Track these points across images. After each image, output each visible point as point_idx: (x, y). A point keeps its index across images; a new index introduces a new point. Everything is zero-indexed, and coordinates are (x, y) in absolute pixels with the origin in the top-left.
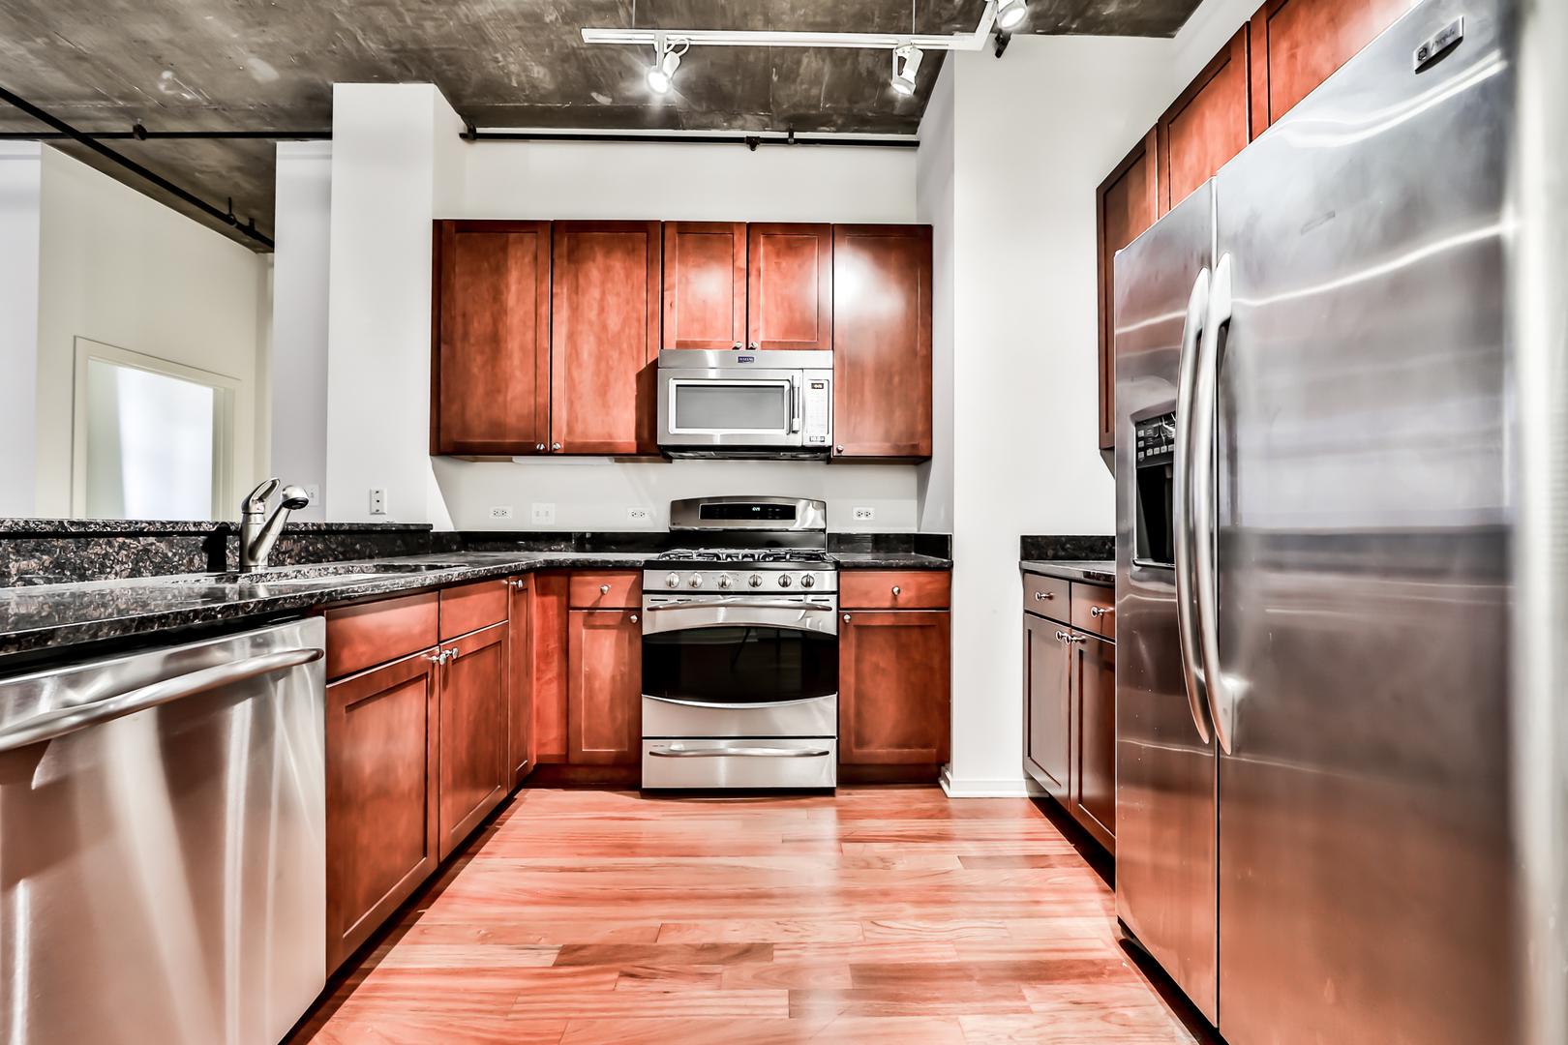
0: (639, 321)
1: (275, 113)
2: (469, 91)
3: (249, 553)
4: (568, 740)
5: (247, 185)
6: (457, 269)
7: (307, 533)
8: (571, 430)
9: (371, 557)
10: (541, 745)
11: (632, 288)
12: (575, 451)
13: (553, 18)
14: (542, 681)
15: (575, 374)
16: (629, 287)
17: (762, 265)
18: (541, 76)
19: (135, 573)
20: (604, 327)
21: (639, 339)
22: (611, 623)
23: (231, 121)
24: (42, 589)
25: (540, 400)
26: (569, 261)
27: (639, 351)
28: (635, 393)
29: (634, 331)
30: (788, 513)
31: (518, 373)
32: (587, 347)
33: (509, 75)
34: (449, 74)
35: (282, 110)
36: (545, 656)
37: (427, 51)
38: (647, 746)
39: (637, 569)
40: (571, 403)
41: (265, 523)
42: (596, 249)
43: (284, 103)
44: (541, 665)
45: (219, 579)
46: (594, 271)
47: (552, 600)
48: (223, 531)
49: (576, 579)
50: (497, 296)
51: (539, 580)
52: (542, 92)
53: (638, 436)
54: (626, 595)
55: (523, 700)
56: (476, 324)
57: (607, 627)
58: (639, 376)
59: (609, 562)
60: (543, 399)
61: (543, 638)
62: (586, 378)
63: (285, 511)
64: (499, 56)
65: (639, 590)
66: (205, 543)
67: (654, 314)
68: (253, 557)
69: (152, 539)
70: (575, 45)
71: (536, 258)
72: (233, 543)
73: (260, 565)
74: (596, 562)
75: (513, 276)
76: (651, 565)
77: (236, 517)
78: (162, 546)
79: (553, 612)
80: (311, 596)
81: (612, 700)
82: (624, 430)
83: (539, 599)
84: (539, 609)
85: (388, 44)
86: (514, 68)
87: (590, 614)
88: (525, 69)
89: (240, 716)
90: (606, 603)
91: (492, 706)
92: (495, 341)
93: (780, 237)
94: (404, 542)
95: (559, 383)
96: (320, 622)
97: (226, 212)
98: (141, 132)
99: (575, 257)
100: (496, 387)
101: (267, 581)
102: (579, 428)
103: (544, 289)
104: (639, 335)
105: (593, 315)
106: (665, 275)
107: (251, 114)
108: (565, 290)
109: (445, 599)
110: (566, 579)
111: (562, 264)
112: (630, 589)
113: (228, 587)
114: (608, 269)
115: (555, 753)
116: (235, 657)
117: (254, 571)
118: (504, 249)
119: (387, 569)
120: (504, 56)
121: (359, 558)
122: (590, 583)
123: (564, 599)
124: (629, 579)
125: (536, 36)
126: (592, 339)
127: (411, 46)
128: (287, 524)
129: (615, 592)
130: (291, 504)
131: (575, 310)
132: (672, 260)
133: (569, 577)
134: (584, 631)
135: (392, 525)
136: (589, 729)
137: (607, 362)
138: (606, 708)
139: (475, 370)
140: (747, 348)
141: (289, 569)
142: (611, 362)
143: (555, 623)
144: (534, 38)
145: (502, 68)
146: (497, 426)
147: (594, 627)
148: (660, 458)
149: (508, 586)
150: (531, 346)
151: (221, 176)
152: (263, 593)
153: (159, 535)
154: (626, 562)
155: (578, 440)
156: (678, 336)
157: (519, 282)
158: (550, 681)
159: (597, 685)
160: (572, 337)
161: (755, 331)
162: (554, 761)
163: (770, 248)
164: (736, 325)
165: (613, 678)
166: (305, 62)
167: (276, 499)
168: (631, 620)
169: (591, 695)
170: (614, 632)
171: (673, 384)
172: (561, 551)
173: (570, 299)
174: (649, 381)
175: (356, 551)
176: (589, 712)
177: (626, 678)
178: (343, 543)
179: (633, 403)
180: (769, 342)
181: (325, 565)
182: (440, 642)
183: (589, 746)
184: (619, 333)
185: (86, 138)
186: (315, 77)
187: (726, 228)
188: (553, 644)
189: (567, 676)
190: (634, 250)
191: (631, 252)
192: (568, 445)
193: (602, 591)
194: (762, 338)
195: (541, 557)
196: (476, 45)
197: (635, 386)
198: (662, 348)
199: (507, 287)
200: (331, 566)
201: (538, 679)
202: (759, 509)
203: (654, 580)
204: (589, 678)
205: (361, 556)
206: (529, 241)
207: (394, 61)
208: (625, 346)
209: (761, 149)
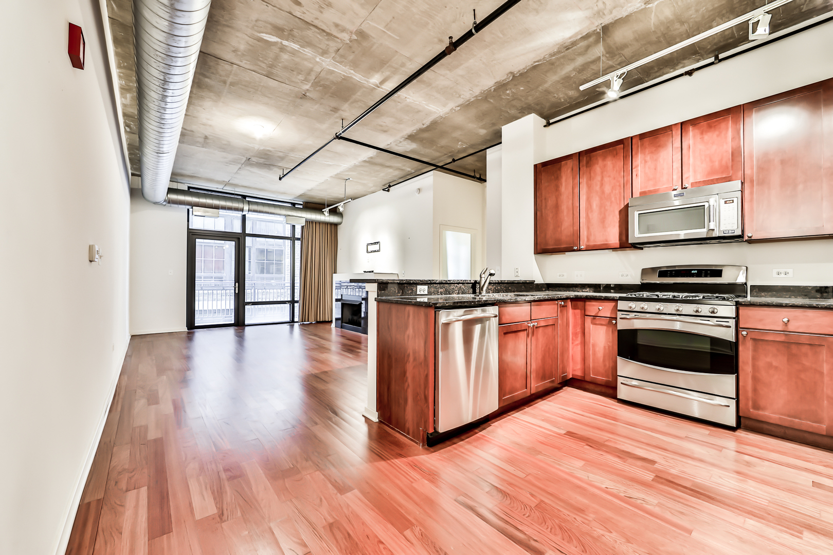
0: (620, 186)
1: (486, 141)
2: (546, 110)
3: (481, 289)
4: (585, 369)
5: (479, 164)
6: (542, 181)
7: (496, 283)
8: (588, 240)
9: (514, 292)
10: (574, 370)
11: (616, 172)
12: (589, 249)
13: (574, 74)
14: (574, 344)
15: (590, 215)
16: (615, 171)
17: (691, 142)
18: (573, 93)
19: (458, 293)
20: (603, 192)
21: (620, 194)
22: (604, 323)
23: (474, 148)
24: (444, 296)
25: (575, 228)
26: (586, 167)
27: (620, 200)
28: (619, 220)
29: (617, 191)
30: (718, 273)
31: (566, 218)
32: (595, 203)
33: (560, 99)
34: (538, 108)
35: (488, 140)
36: (575, 334)
37: (530, 105)
38: (620, 380)
39: (615, 300)
40: (588, 228)
41: (485, 281)
42: (599, 158)
43: (488, 138)
44: (574, 337)
45: (475, 296)
46: (598, 168)
47: (578, 311)
48: (476, 282)
49: (588, 303)
50: (557, 188)
51: (573, 303)
52: (574, 98)
53: (620, 239)
54: (610, 311)
55: (565, 350)
56: (550, 202)
57: (602, 325)
58: (620, 212)
59: (602, 297)
60: (576, 228)
61: (575, 327)
62: (595, 216)
63: (489, 276)
64: (555, 95)
65: (616, 309)
66: (472, 286)
67: (627, 181)
68: (482, 290)
69: (461, 285)
70: (585, 78)
71: (572, 169)
72: (478, 286)
73: (484, 293)
74: (596, 296)
75: (563, 180)
76: (621, 299)
77: (478, 279)
78: (463, 287)
79: (579, 316)
80: (495, 300)
81: (604, 357)
82: (614, 238)
83: (573, 311)
84: (572, 314)
85: (517, 109)
86: (561, 96)
87: (594, 319)
88: (566, 94)
89: (477, 328)
90: (601, 314)
91: (551, 348)
92: (557, 207)
93: (704, 124)
94: (525, 286)
95: (583, 220)
96: (496, 308)
97: (473, 174)
98: (454, 161)
99: (589, 164)
100: (558, 225)
101: (485, 296)
102: (592, 238)
103: (576, 181)
104: (620, 193)
105: (598, 188)
106: (633, 162)
107: (479, 144)
108: (585, 180)
109: (533, 306)
110: (584, 303)
111: (583, 169)
112: (612, 309)
113: (477, 297)
114: (605, 166)
115: (579, 375)
116: (478, 313)
117: (482, 294)
118: (560, 169)
119: (518, 295)
120: (557, 94)
121: (510, 292)
122: (594, 305)
123: (583, 311)
124: (612, 304)
125: (569, 83)
126: (597, 198)
127: (524, 106)
128: (490, 281)
129: (605, 310)
130: (491, 275)
131: (589, 187)
132: (637, 153)
133: (585, 302)
134: (591, 325)
135: (521, 281)
136: (594, 368)
137: (605, 208)
138: (601, 360)
139: (550, 220)
140: (682, 189)
141: (491, 294)
142: (606, 208)
143: (579, 321)
144: (568, 84)
145: (557, 98)
146: (558, 241)
147: (596, 324)
148: (633, 248)
149: (558, 304)
150: (571, 206)
151: (472, 164)
152: (484, 299)
153: (463, 283)
154: (610, 297)
155: (592, 243)
156: (641, 189)
157: (566, 181)
158: (577, 344)
159: (597, 349)
160: (589, 200)
161: (687, 178)
162: (579, 378)
163: (697, 131)
164: (675, 177)
165: (605, 347)
166: (494, 124)
167: (487, 273)
168: (612, 323)
169: (594, 354)
170: (605, 328)
171: (636, 214)
172: (587, 292)
173: (587, 183)
174: (624, 214)
175: (509, 290)
176: (594, 360)
177: (611, 348)
178: (505, 287)
179: (617, 225)
180: (696, 182)
181: (500, 294)
182: (531, 320)
183: (593, 374)
184: (610, 193)
185: (442, 167)
186: (497, 127)
187: (668, 129)
188: (579, 330)
189: (584, 343)
190: (617, 154)
191: (615, 155)
192: (587, 246)
193: (599, 309)
194: (692, 180)
195: (572, 294)
196: (546, 96)
197: (618, 217)
198: (632, 197)
199: (561, 184)
200: (502, 294)
201: (572, 343)
202: (696, 272)
203: (622, 305)
204: (594, 346)
205: (511, 292)
206: (570, 163)
207: (520, 113)
208: (613, 199)
209: (696, 74)
